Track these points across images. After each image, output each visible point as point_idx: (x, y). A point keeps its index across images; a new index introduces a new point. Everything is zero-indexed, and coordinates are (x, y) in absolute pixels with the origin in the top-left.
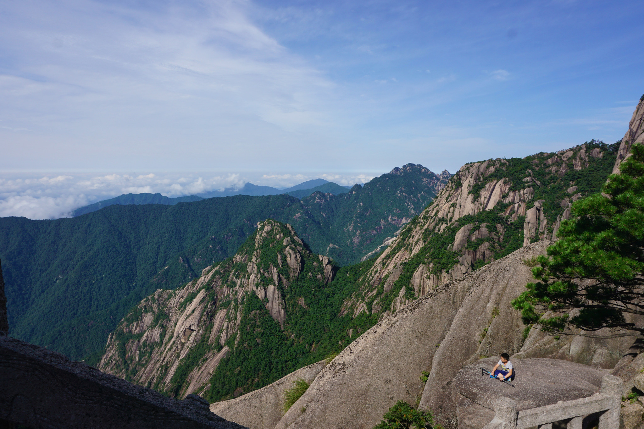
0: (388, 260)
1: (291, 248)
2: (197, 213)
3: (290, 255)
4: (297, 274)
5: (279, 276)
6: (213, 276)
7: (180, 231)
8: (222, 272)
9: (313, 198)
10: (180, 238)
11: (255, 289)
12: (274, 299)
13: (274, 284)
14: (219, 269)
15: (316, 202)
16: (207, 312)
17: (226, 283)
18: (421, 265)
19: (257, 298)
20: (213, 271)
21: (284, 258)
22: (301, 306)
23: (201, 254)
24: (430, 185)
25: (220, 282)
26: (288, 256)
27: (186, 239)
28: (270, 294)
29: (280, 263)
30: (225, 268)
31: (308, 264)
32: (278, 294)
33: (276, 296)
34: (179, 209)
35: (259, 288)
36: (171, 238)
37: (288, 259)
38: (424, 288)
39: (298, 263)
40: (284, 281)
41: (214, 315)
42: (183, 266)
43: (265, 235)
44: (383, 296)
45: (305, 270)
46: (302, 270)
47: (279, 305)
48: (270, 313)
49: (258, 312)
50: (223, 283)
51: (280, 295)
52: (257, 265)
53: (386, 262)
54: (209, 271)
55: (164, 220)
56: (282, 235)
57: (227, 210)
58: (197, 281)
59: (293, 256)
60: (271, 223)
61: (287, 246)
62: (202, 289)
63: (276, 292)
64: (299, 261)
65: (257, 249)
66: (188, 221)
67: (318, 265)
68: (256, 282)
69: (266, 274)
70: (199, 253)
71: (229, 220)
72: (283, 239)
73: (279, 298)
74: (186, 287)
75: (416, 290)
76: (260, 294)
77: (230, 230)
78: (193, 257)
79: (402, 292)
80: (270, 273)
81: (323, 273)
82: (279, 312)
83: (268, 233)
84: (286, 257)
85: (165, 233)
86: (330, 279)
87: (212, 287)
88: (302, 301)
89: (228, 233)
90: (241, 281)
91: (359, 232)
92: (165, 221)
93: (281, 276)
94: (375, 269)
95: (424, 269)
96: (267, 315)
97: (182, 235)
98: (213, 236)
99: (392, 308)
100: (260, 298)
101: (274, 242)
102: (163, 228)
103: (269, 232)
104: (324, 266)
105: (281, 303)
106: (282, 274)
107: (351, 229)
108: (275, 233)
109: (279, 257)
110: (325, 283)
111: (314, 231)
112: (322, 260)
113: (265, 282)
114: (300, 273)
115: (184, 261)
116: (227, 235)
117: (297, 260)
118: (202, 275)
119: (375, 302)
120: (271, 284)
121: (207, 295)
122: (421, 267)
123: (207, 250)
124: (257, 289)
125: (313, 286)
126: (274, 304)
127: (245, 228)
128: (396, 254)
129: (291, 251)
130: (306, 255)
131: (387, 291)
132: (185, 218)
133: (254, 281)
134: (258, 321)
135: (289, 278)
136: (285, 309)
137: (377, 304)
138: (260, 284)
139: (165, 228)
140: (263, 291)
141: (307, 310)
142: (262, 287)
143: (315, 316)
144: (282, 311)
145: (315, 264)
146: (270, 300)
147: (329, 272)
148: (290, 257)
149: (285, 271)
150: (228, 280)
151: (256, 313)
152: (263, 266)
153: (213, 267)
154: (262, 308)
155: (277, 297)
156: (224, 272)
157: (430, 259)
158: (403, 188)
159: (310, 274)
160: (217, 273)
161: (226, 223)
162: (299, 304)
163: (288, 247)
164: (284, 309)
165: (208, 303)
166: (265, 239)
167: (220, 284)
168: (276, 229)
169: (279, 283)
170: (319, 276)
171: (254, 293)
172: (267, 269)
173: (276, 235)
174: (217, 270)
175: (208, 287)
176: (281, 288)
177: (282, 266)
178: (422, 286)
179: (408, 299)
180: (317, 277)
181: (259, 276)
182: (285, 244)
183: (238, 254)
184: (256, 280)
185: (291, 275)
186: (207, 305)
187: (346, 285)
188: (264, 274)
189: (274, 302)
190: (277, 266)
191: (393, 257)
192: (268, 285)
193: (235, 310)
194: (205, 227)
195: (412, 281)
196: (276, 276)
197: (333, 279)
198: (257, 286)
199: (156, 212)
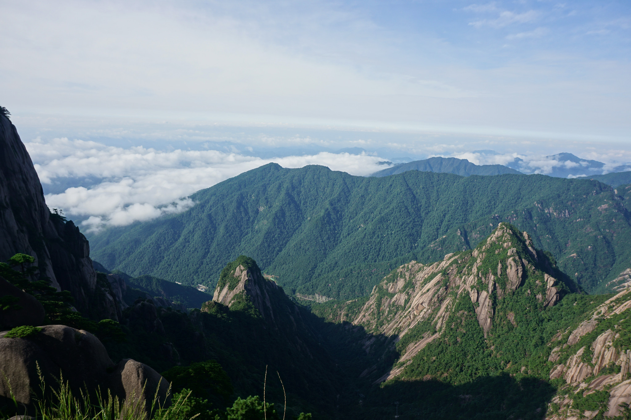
1: (515, 260)
2: (488, 187)
3: (511, 266)
4: (514, 288)
5: (494, 285)
6: (451, 264)
7: (467, 203)
8: (459, 262)
10: (466, 210)
11: (470, 290)
12: (484, 306)
13: (488, 292)
14: (458, 258)
16: (438, 295)
17: (460, 273)
18: (610, 330)
19: (470, 299)
20: (452, 259)
21: (504, 268)
22: (509, 321)
25: (455, 271)
26: (509, 267)
27: (471, 212)
28: (481, 300)
29: (499, 272)
30: (462, 259)
31: (530, 280)
32: (489, 302)
33: (487, 303)
34: (471, 182)
35: (473, 291)
36: (458, 208)
37: (508, 270)
39: (518, 277)
40: (499, 291)
41: (444, 300)
42: (460, 238)
43: (495, 239)
44: (565, 346)
45: (525, 284)
46: (522, 284)
47: (487, 313)
48: (478, 317)
49: (466, 312)
50: (457, 273)
51: (490, 304)
52: (477, 268)
54: (450, 258)
55: (455, 190)
56: (510, 243)
57: (520, 189)
58: (440, 263)
59: (514, 269)
60: (503, 228)
61: (510, 256)
62: (440, 272)
63: (488, 300)
64: (520, 274)
65: (483, 252)
66: (477, 194)
67: (541, 284)
68: (472, 284)
69: (483, 279)
72: (510, 248)
73: (488, 306)
74: (432, 266)
75: (595, 356)
76: (473, 297)
77: (516, 211)
78: (471, 232)
79: (581, 351)
80: (487, 279)
81: (544, 294)
82: (486, 320)
83: (497, 238)
84: (507, 267)
85: (452, 202)
86: (552, 302)
87: (448, 274)
88: (511, 317)
89: (513, 214)
90: (465, 278)
92: (456, 191)
93: (497, 285)
95: (609, 337)
96: (474, 319)
97: (468, 208)
98: (496, 215)
99: (568, 364)
100: (472, 300)
101: (500, 249)
102: (452, 198)
103: (499, 237)
104: (548, 287)
105: (490, 312)
106: (498, 283)
108: (504, 240)
109: (500, 266)
110: (544, 305)
111: (622, 228)
112: (547, 281)
113: (480, 287)
114: (519, 287)
115: (461, 234)
116: (511, 216)
117: (518, 274)
118: (445, 259)
119: (555, 349)
120: (485, 290)
121: (442, 279)
122: (609, 332)
124: (472, 291)
125: (528, 305)
126: (483, 310)
129: (513, 263)
130: (531, 271)
131: (571, 343)
132: (475, 191)
133: (472, 282)
134: (463, 321)
135: (505, 289)
136: (492, 319)
137: (555, 352)
138: (475, 287)
139: (453, 198)
140: (476, 295)
141: (515, 326)
142: (476, 291)
143: (521, 335)
144: (489, 320)
145: (537, 282)
146: (481, 305)
147: (553, 295)
148: (511, 268)
149: (503, 281)
150: (462, 271)
151: (464, 313)
152: (482, 270)
153: (454, 255)
154: (471, 311)
155: (487, 305)
156: (461, 262)
157: (620, 328)
159: (529, 291)
160: (456, 261)
162: (508, 319)
163: (511, 258)
164: (491, 318)
165: (441, 287)
166: (493, 244)
167: (455, 273)
168: (506, 237)
169: (492, 292)
170: (539, 296)
171: (468, 294)
172: (485, 274)
173: (504, 242)
174: (456, 259)
175: (445, 273)
176: (494, 297)
177: (501, 275)
178: (601, 354)
179: (584, 362)
180: (537, 297)
181: (476, 279)
182: (509, 254)
184: (473, 282)
185: (508, 287)
186: (440, 289)
187: (568, 314)
188: (481, 279)
189: (483, 308)
190: (495, 274)
191: (623, 303)
192: (482, 290)
193: (453, 303)
194: (493, 203)
195: (594, 344)
196: (492, 284)
197: (555, 303)
198: (472, 287)
199: (449, 181)
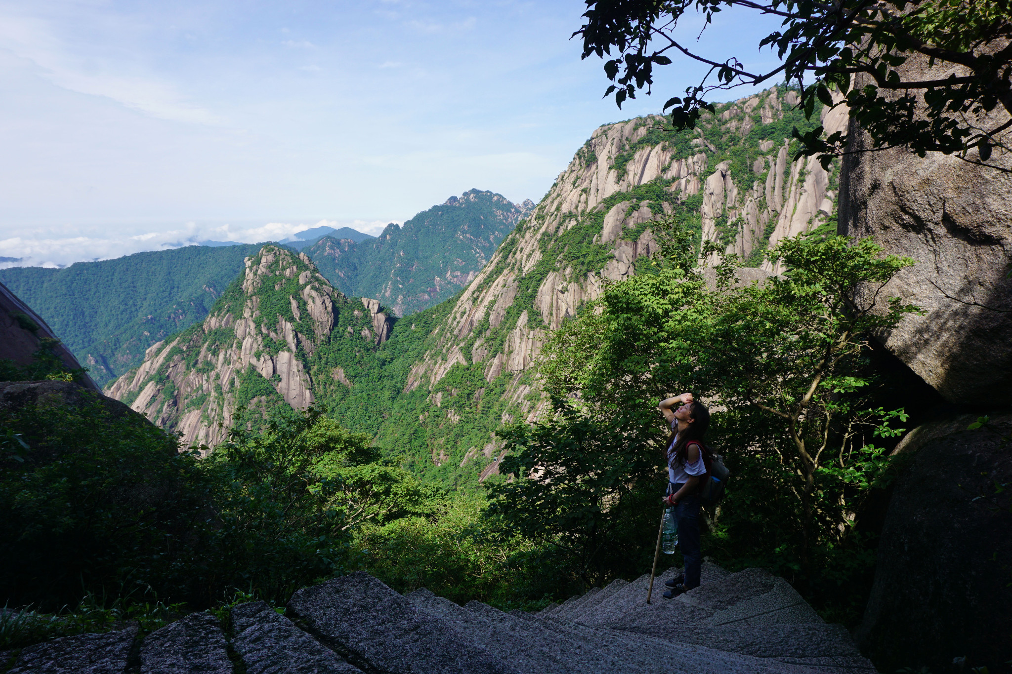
0: (480, 292)
1: (313, 288)
2: (112, 279)
3: (313, 299)
4: (327, 331)
5: (296, 336)
6: (169, 358)
7: (83, 313)
8: (185, 348)
9: (321, 248)
10: (84, 325)
11: (254, 361)
12: (291, 375)
13: (289, 350)
14: (178, 344)
15: (326, 254)
16: (163, 420)
17: (194, 366)
18: (551, 273)
19: (260, 376)
20: (168, 349)
21: (303, 306)
22: (339, 382)
23: (128, 348)
24: (507, 220)
25: (182, 366)
26: (310, 301)
27: (96, 325)
28: (282, 368)
29: (296, 314)
30: (189, 342)
31: (344, 314)
32: (298, 366)
33: (295, 369)
34: (78, 275)
35: (262, 359)
36: (67, 325)
37: (310, 307)
38: (558, 309)
39: (328, 313)
40: (306, 344)
41: (176, 423)
42: (97, 369)
43: (264, 271)
44: (488, 332)
45: (340, 323)
46: (335, 323)
47: (300, 384)
48: (285, 398)
49: (263, 398)
50: (188, 368)
51: (301, 366)
52: (254, 322)
53: (478, 297)
54: (159, 351)
55: (49, 294)
56: (295, 268)
57: (170, 273)
58: (135, 373)
59: (318, 301)
60: (273, 250)
61: (306, 285)
62: (149, 382)
63: (294, 362)
64: (330, 309)
65: (252, 296)
66: (97, 294)
67: (361, 314)
68: (254, 351)
69: (273, 335)
70: (125, 346)
71: (176, 289)
72: (297, 276)
73: (299, 371)
74: (115, 385)
75: (546, 313)
76: (265, 369)
77: (179, 304)
78: (114, 355)
79: (523, 318)
80: (279, 332)
81: (371, 328)
82: (302, 395)
83: (269, 267)
84: (305, 304)
85: (53, 317)
86: (384, 336)
87: (168, 377)
88: (339, 374)
90: (226, 354)
91: (401, 297)
92: (52, 297)
93: (300, 335)
94: (461, 310)
95: (557, 278)
96: (282, 402)
97: (87, 319)
98: (149, 317)
99: (506, 349)
100: (264, 375)
101: (281, 281)
102: (48, 309)
103: (272, 265)
104: (373, 315)
105: (304, 380)
106: (301, 332)
107: (388, 294)
108: (283, 266)
109: (294, 304)
110: (376, 343)
112: (368, 307)
113: (273, 348)
114: (333, 329)
115: (97, 362)
116: (175, 313)
117: (326, 308)
118: (146, 358)
119: (476, 345)
120: (283, 351)
121: (159, 390)
122: (551, 276)
123: (140, 339)
124: (259, 360)
125: (356, 349)
126: (292, 383)
127: (207, 300)
128: (494, 282)
129: (314, 293)
130: (341, 300)
131: (495, 325)
132: (90, 290)
133: (251, 349)
134: (264, 413)
135: (314, 337)
136: (312, 388)
137: (479, 346)
138: (262, 352)
139: (52, 309)
140: (270, 363)
141: (350, 387)
142: (268, 357)
143: (365, 394)
144: (308, 393)
145: (356, 313)
146: (284, 377)
147: (382, 325)
148: (314, 302)
149: (305, 327)
150: (197, 361)
151: (260, 401)
152: (266, 322)
153: (167, 343)
154: (271, 392)
155: (296, 371)
156: (188, 348)
157: (565, 262)
158: (466, 227)
159: (350, 329)
160: (176, 351)
161: (170, 294)
162: (336, 379)
163: (308, 287)
164: (309, 389)
165: (163, 403)
166: (264, 278)
167: (183, 370)
168: (283, 260)
169: (297, 348)
170: (366, 332)
171: (253, 368)
172: (273, 325)
173: (284, 269)
174: (174, 347)
175: (161, 378)
176: (301, 354)
177: (301, 319)
178: (555, 305)
179: (532, 328)
180: (363, 334)
181: (260, 339)
182: (301, 282)
183: (213, 315)
184: (255, 346)
185: (318, 332)
186: (162, 408)
187: (411, 343)
188: (268, 335)
189: (291, 379)
190: (291, 319)
191: (490, 287)
192: (277, 353)
193: (219, 404)
194: (131, 302)
195: (537, 300)
196: (291, 336)
197: (388, 337)
198: (258, 356)
199: (31, 281)
